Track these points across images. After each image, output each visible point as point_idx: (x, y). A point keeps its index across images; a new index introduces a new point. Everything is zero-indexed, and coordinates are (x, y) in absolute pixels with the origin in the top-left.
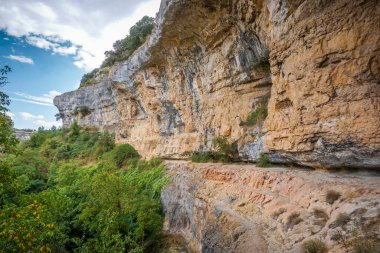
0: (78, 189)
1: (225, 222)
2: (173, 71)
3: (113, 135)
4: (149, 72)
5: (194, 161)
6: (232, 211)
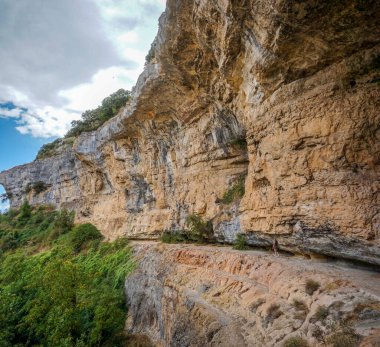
1: (198, 316)
2: (146, 143)
3: (73, 214)
4: (120, 143)
5: (164, 241)
6: (206, 303)
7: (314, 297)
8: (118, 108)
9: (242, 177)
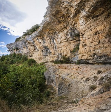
0: (17, 73)
1: (65, 81)
2: (47, 38)
3: (27, 56)
4: (39, 38)
5: (55, 63)
6: (68, 78)
7: (100, 75)
8: (37, 29)
9: (78, 45)
